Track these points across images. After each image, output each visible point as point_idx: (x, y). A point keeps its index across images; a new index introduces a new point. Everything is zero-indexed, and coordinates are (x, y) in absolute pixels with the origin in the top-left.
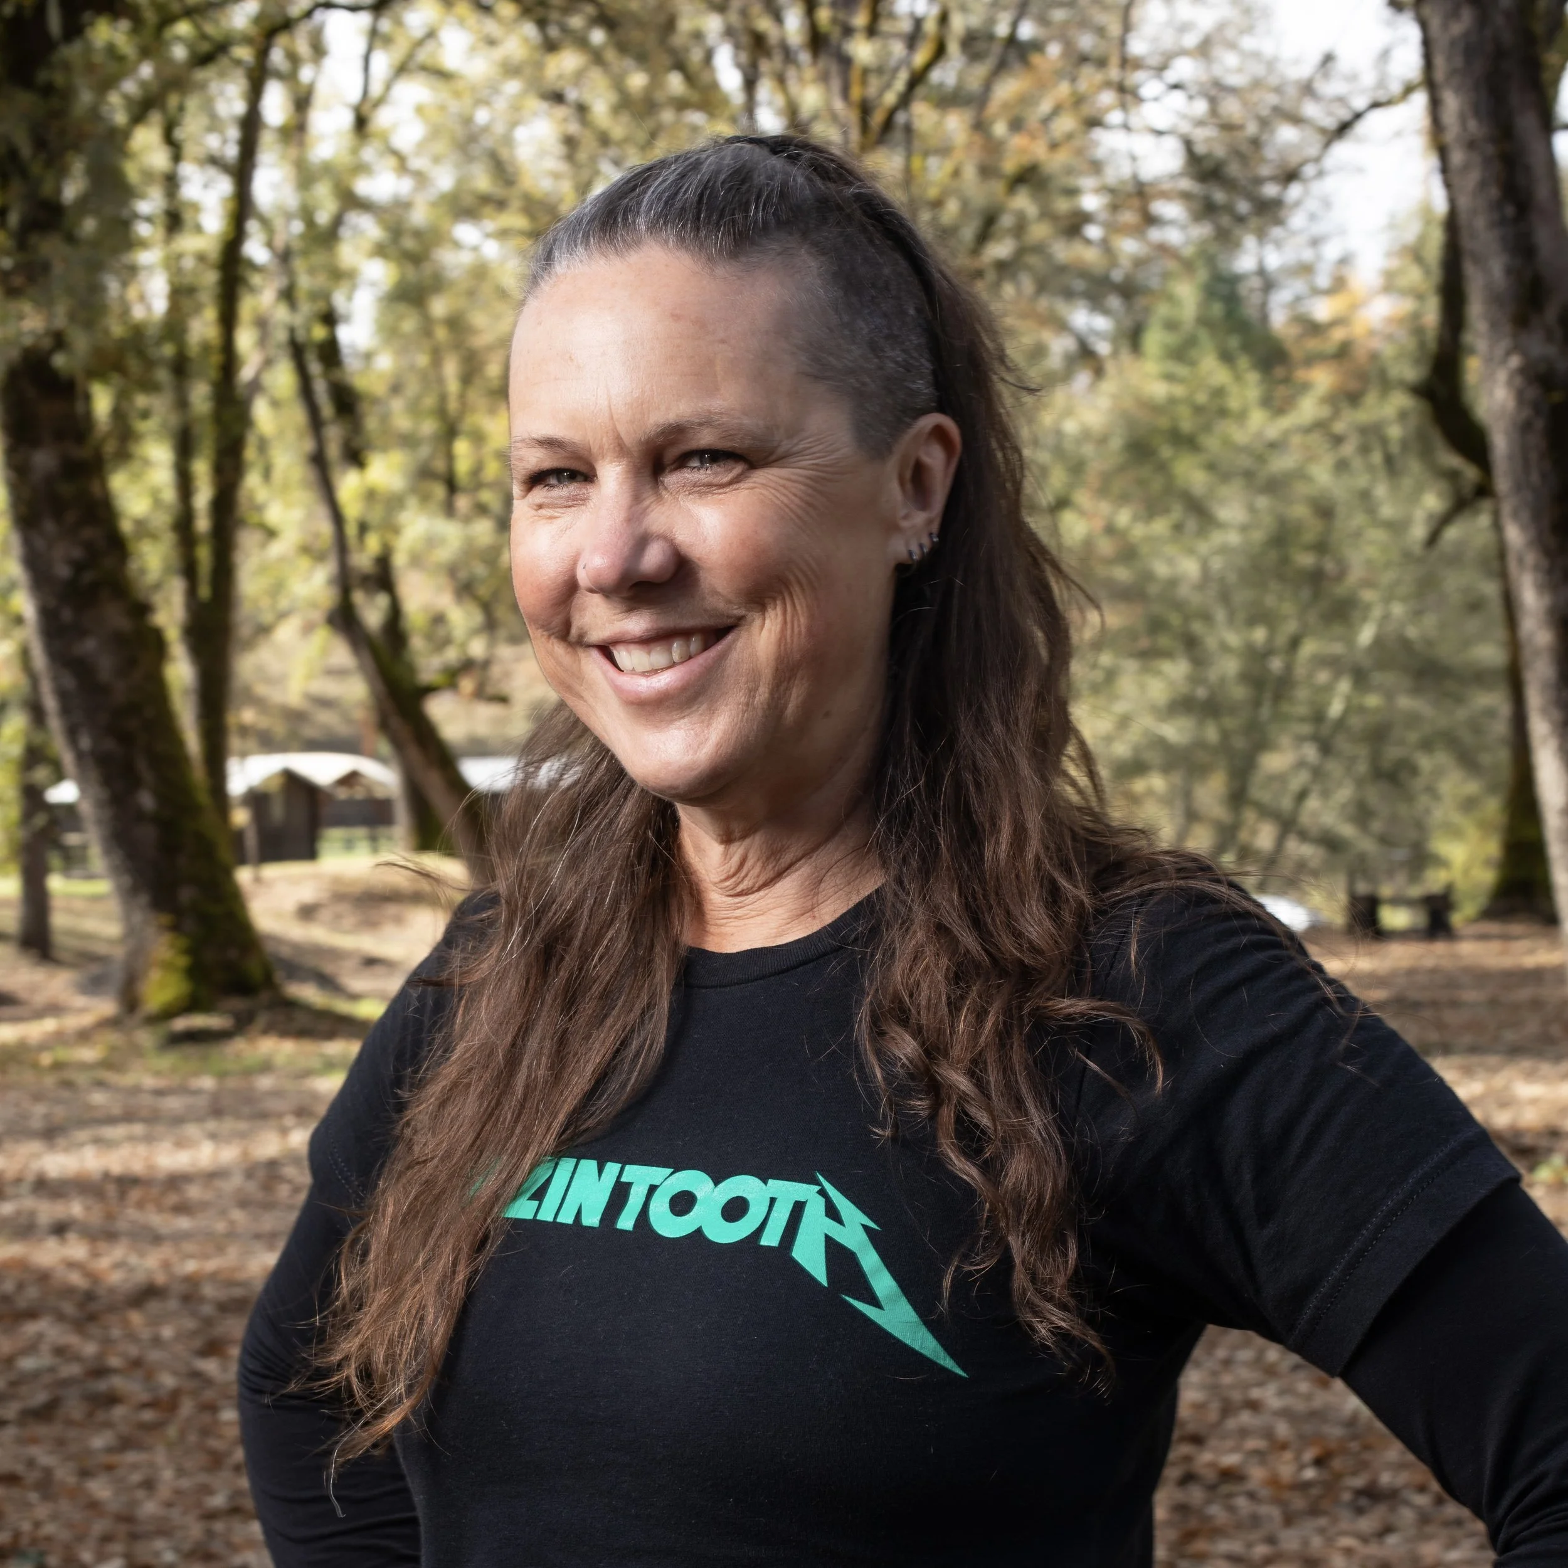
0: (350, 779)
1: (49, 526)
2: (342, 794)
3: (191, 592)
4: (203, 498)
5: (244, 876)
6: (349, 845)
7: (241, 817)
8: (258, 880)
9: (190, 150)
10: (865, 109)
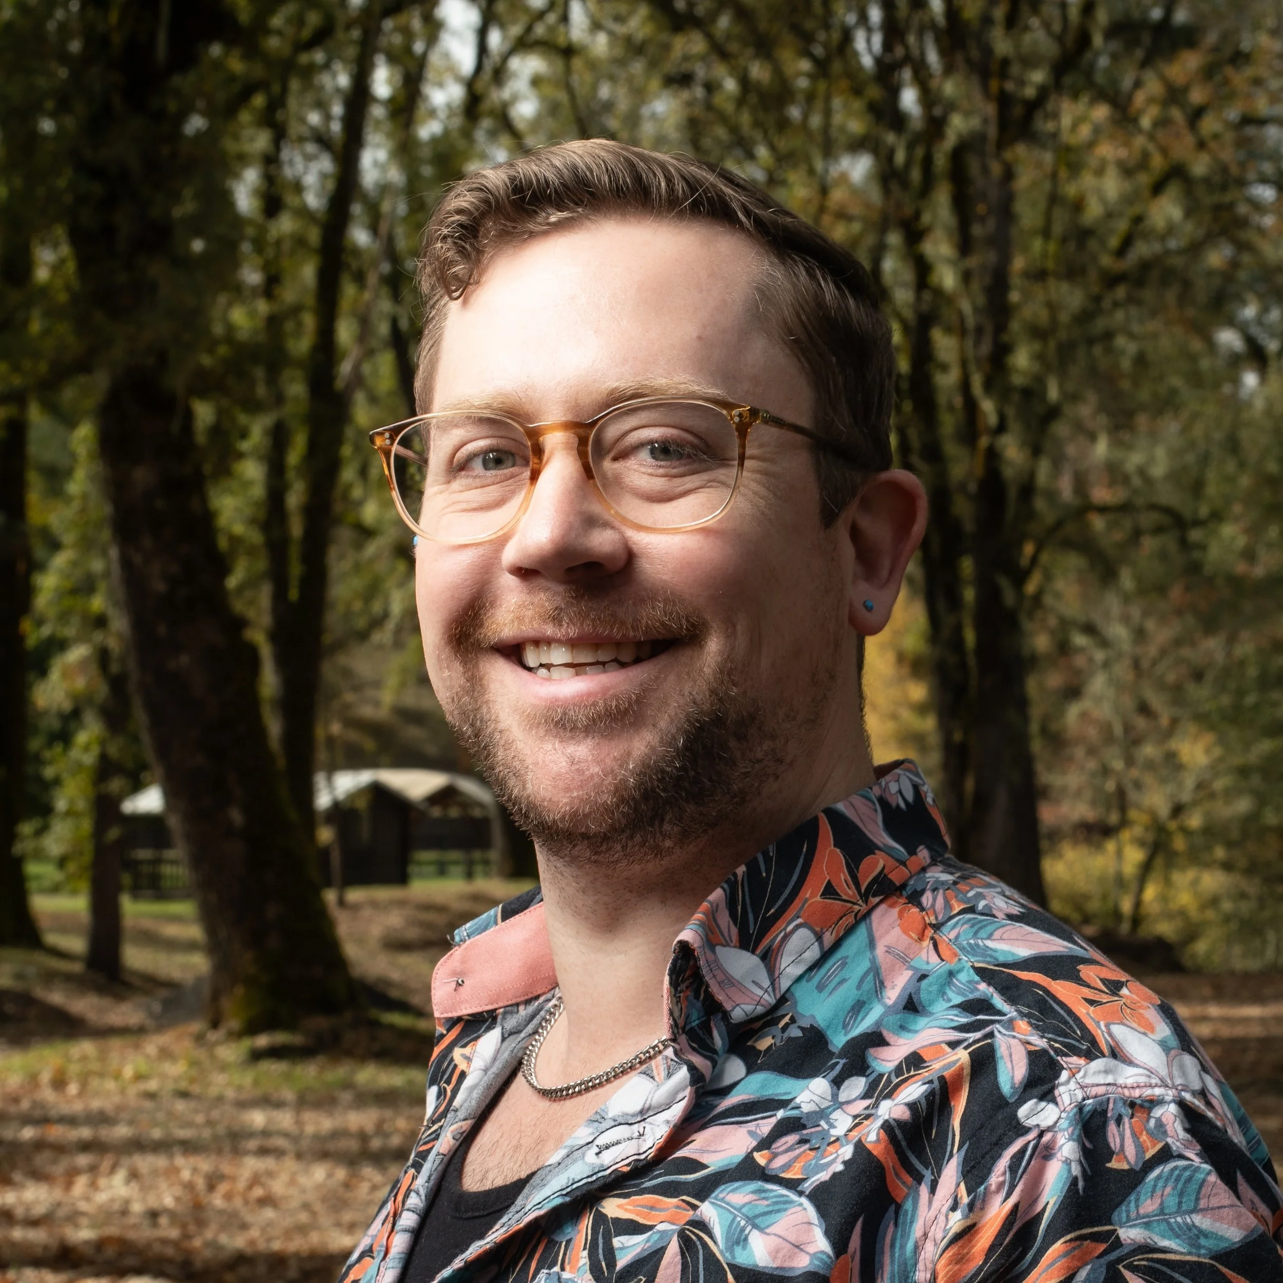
0: (444, 796)
1: (147, 542)
2: (436, 812)
3: (280, 594)
4: (295, 498)
5: (330, 896)
6: (442, 870)
7: (325, 835)
8: (342, 903)
9: (295, 129)
10: (1004, 101)
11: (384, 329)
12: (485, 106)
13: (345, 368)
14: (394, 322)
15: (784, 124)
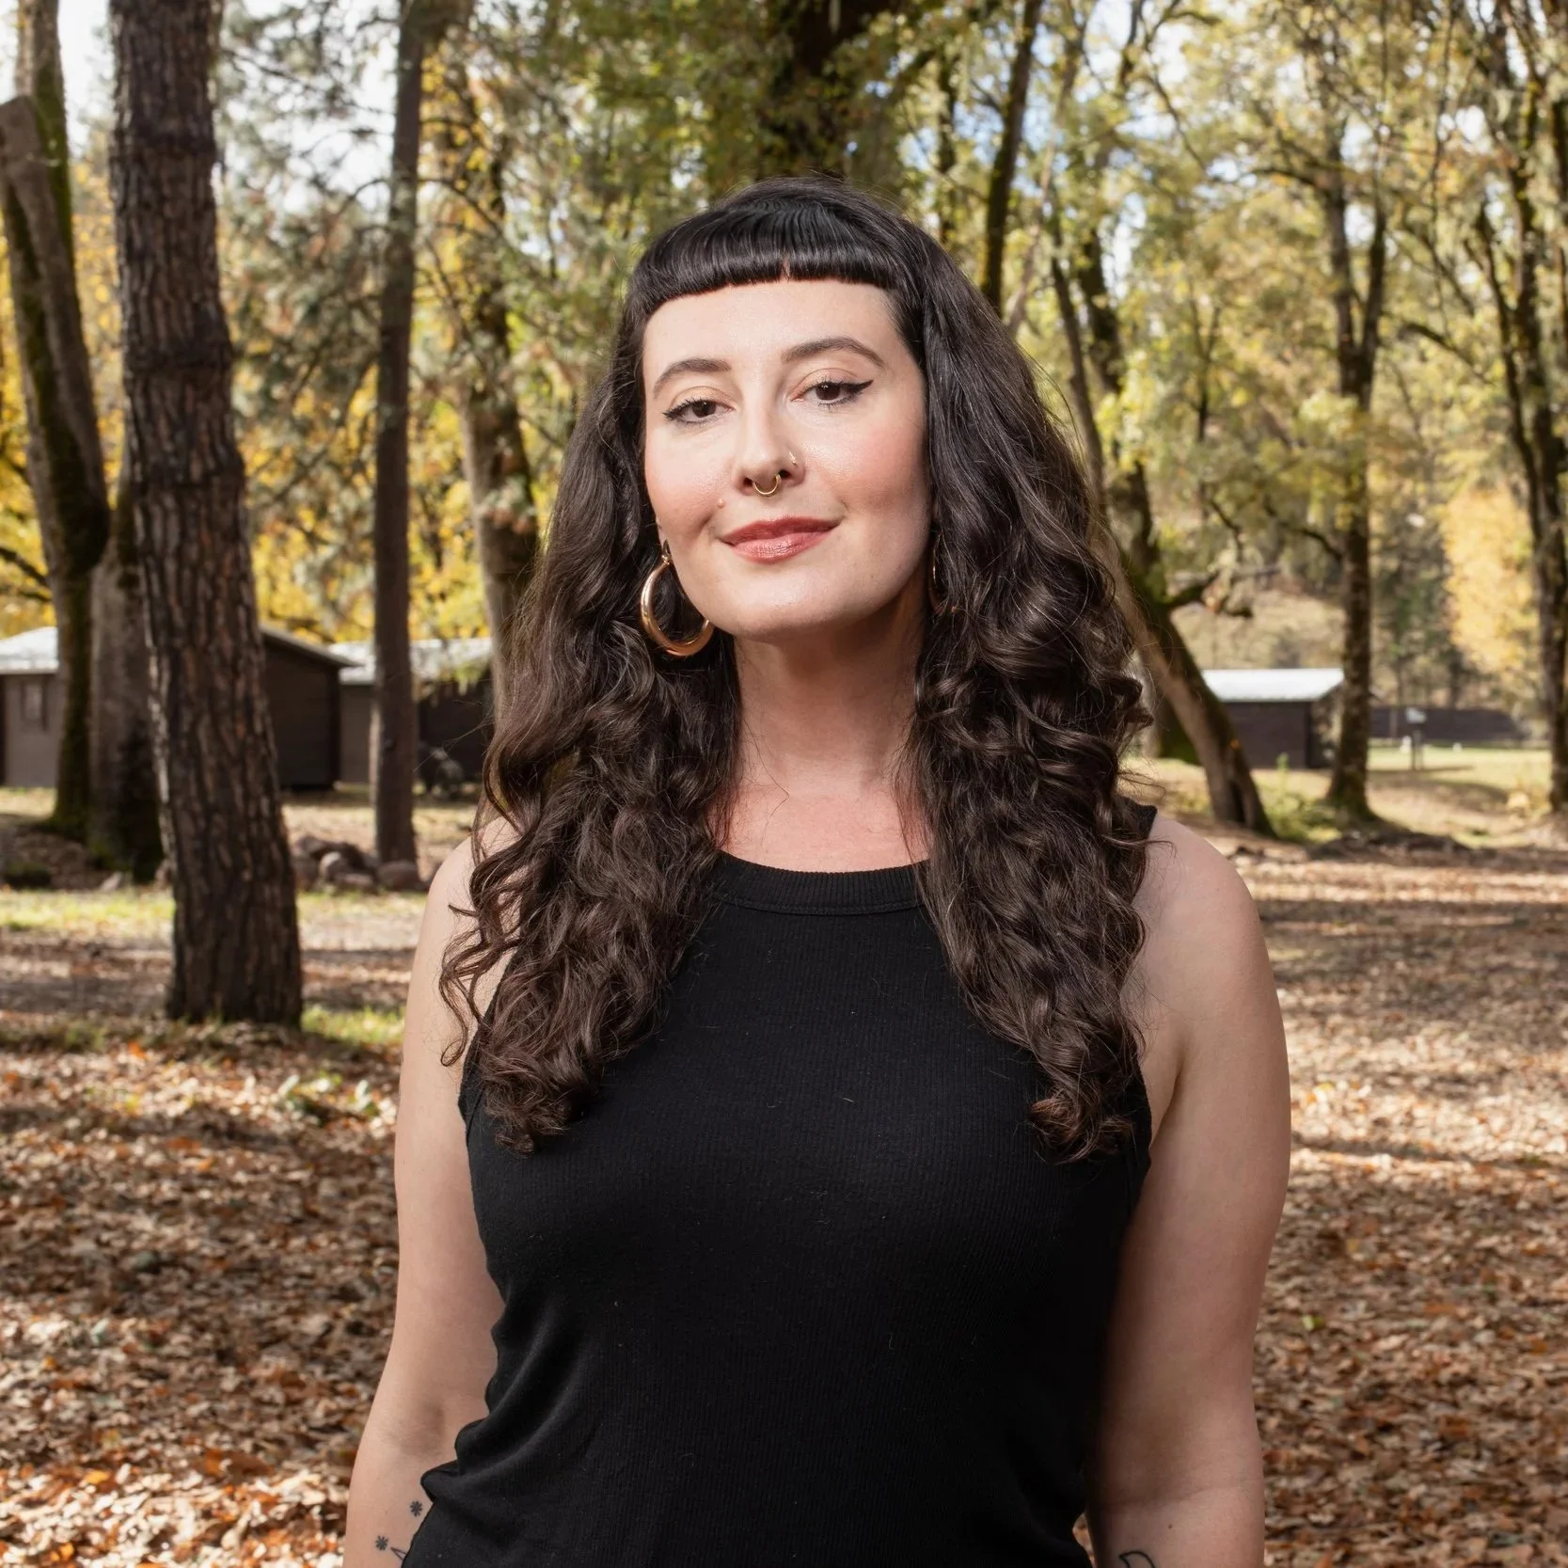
9: (966, 92)
11: (1044, 268)
12: (1138, 70)
13: (1010, 305)
14: (1055, 263)
15: (1402, 84)
